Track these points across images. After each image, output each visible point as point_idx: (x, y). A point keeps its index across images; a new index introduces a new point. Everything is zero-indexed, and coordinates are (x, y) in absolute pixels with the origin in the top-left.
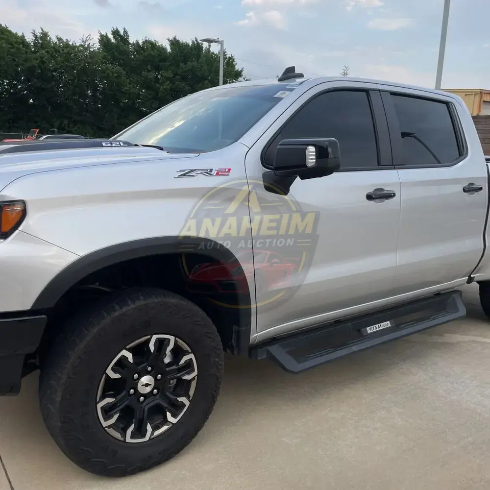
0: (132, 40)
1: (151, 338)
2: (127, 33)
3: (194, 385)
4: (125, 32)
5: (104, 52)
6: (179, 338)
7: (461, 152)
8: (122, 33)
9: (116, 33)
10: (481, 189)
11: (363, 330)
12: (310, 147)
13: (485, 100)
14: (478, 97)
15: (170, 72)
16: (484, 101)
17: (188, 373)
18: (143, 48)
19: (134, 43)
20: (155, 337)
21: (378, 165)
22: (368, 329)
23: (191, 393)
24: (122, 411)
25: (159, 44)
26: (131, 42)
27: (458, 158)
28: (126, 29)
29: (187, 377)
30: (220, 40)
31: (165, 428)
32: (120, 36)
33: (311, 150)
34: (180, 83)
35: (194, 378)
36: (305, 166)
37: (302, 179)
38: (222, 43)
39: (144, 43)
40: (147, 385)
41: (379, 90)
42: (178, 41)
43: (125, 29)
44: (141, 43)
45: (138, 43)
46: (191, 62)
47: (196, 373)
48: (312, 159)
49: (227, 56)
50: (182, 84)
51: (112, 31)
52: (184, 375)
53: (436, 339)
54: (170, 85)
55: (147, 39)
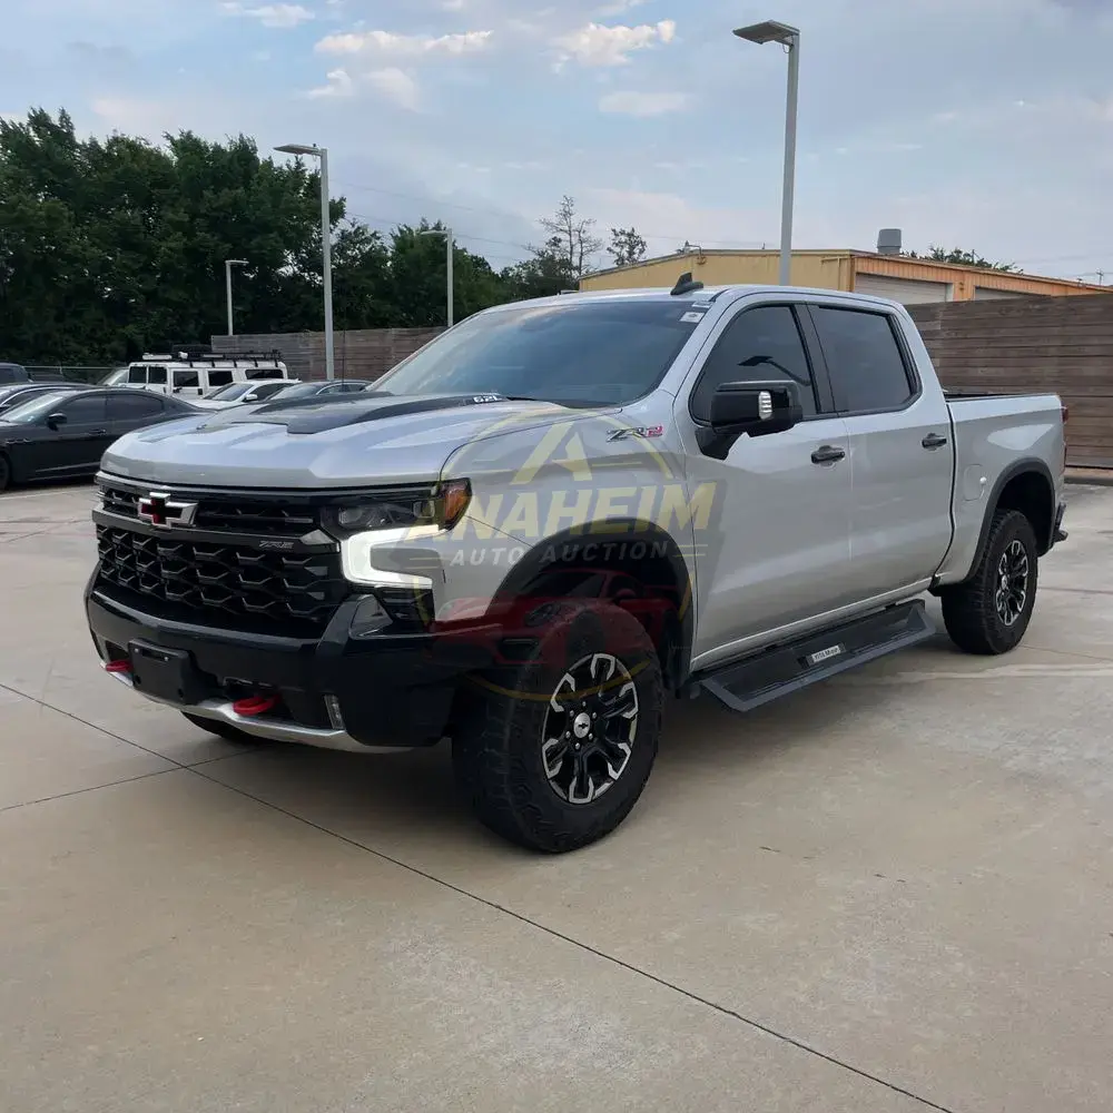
0: (81, 136)
1: (591, 659)
2: (68, 121)
3: (634, 725)
4: (64, 117)
5: (15, 164)
6: (620, 660)
7: (914, 388)
8: (55, 120)
9: (40, 121)
10: (944, 441)
11: (808, 657)
12: (762, 393)
13: (860, 270)
14: (846, 265)
15: (182, 210)
16: (858, 273)
17: (629, 710)
18: (107, 156)
19: (84, 145)
20: (596, 656)
21: (817, 413)
22: (813, 656)
23: (632, 738)
24: (564, 758)
25: (152, 147)
26: (79, 141)
27: (909, 398)
28: (68, 112)
29: (628, 715)
30: (319, 148)
31: (606, 786)
32: (51, 127)
33: (765, 396)
34: (208, 236)
35: (633, 718)
36: (759, 418)
37: (751, 436)
38: (322, 154)
39: (110, 146)
40: (583, 726)
41: (806, 303)
42: (196, 143)
43: (63, 111)
44: (103, 144)
45: (94, 144)
46: (230, 188)
47: (636, 710)
48: (766, 409)
49: (307, 173)
50: (213, 236)
51: (30, 116)
52: (624, 711)
53: (888, 680)
54: (185, 240)
55: (119, 135)
